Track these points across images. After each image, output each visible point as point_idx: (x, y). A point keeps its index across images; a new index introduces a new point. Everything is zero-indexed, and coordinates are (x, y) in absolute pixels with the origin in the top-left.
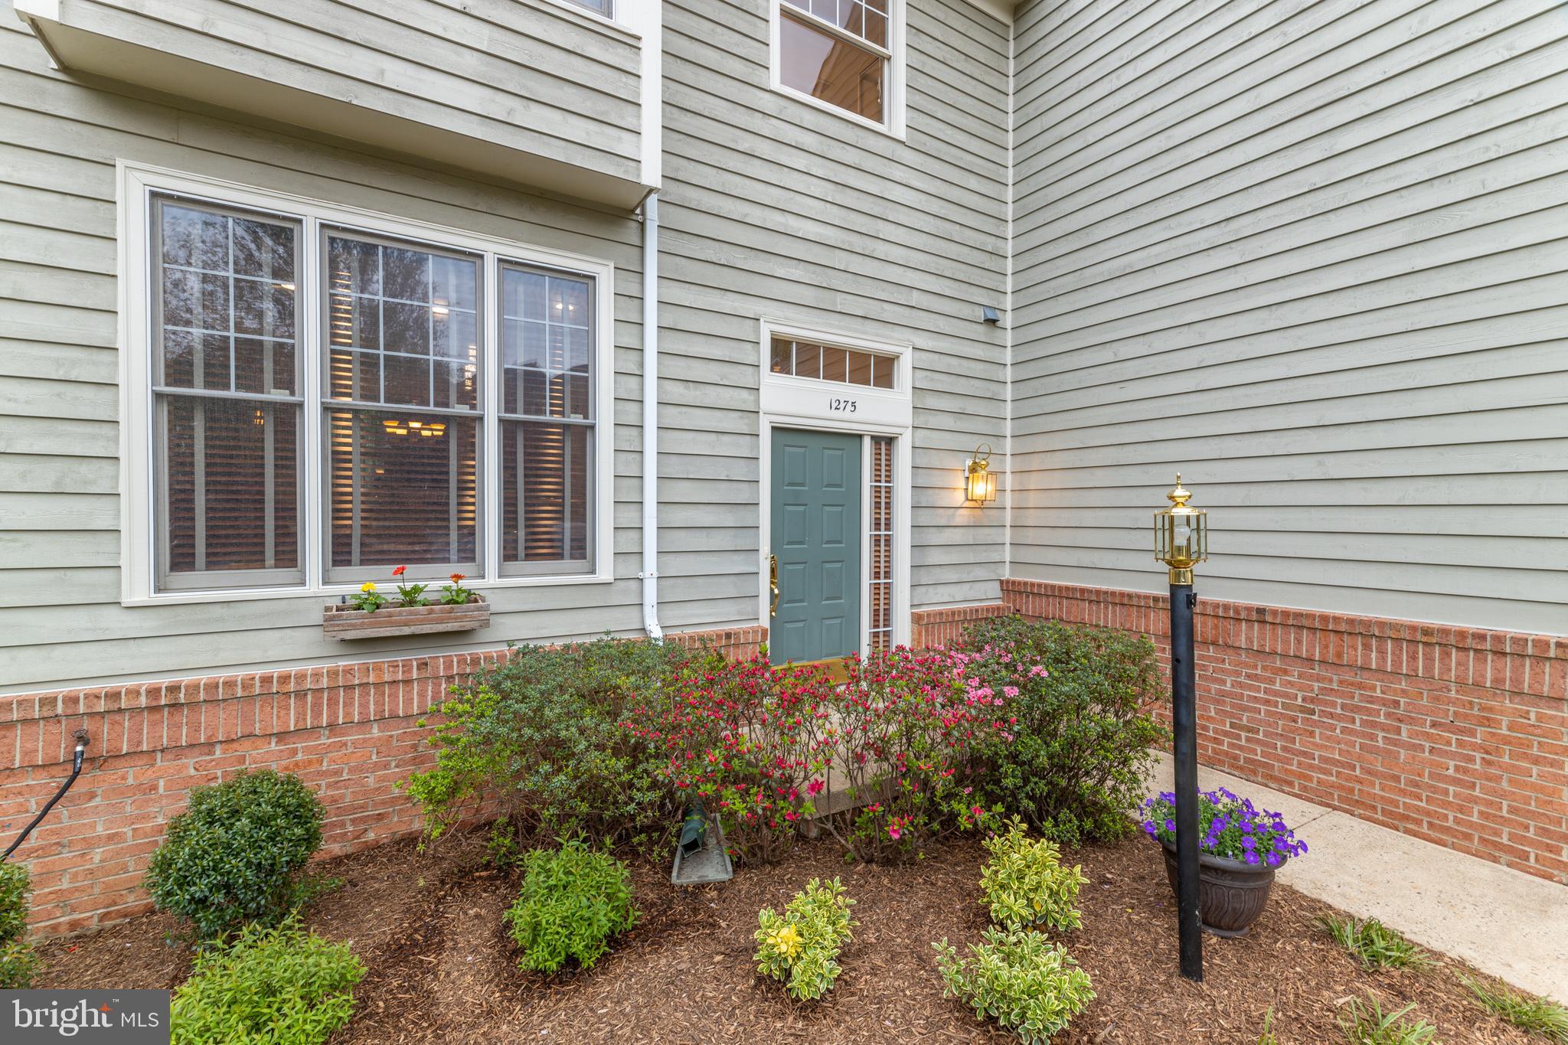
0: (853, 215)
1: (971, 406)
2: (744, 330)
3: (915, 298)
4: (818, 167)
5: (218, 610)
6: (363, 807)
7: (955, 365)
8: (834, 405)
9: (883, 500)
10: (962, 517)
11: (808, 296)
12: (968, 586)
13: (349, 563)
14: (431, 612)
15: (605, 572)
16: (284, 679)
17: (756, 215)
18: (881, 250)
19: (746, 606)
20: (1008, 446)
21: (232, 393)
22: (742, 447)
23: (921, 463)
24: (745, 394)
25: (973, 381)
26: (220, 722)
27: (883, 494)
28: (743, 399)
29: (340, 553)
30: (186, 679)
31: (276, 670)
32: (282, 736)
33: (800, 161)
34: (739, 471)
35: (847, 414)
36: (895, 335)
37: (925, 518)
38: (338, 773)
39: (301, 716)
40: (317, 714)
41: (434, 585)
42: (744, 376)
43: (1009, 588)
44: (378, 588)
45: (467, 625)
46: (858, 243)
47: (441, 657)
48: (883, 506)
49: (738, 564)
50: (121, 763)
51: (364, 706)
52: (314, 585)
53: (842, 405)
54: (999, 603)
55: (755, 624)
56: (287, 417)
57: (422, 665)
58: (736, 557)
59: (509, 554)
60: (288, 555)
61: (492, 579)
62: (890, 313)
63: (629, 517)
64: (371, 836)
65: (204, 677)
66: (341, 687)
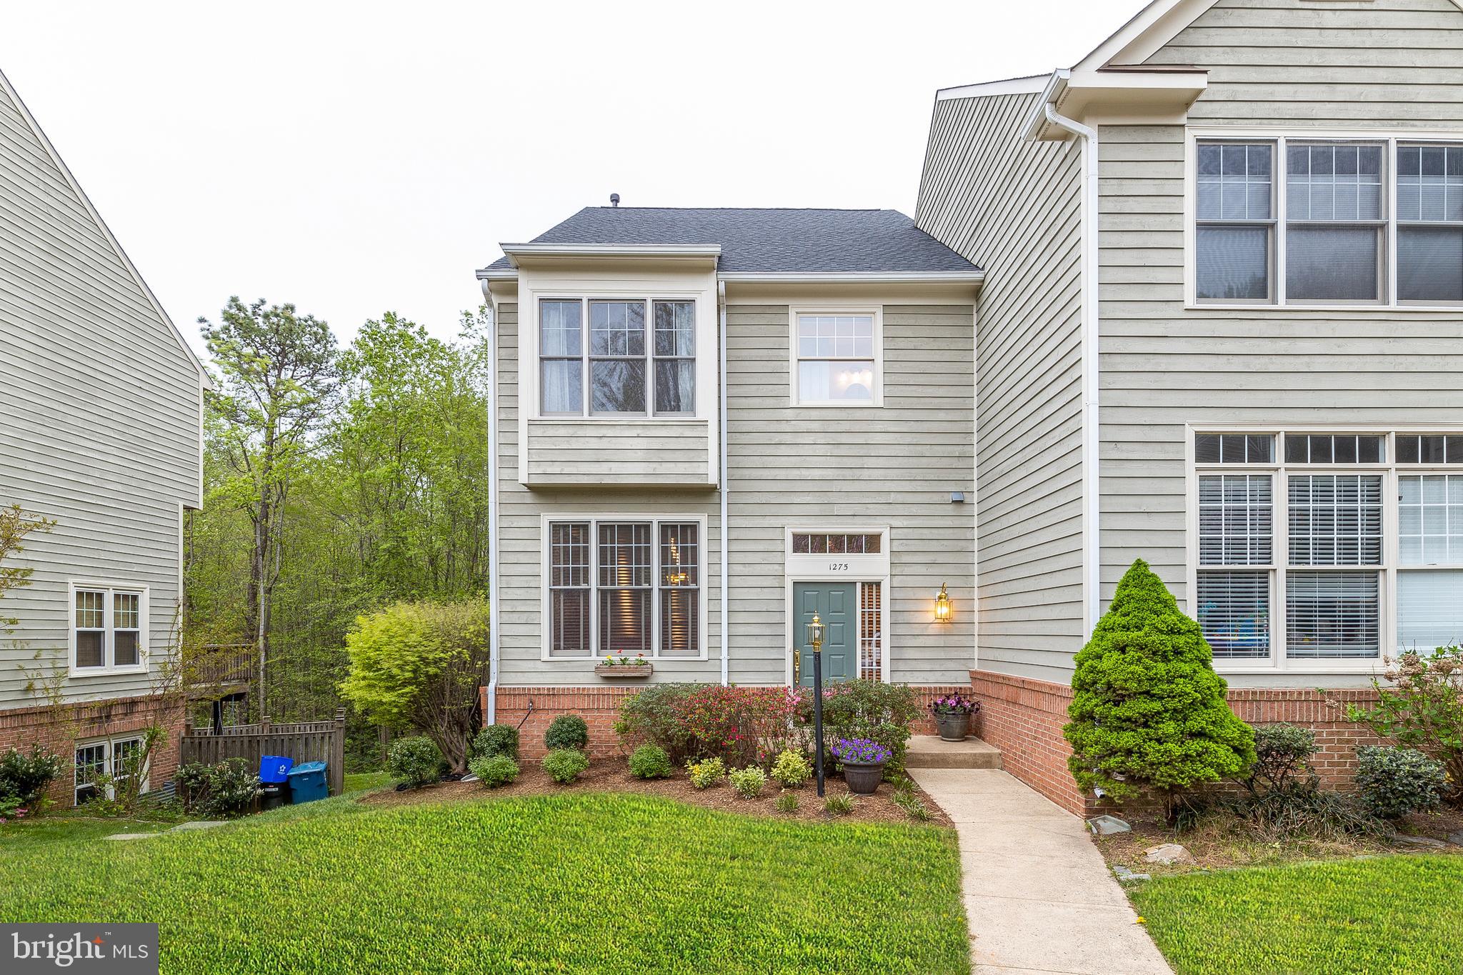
0: (845, 459)
1: (940, 559)
2: (776, 534)
3: (892, 498)
4: (821, 439)
5: (566, 664)
6: (609, 741)
7: (927, 534)
8: (832, 568)
9: (874, 620)
10: (934, 629)
11: (816, 510)
12: (940, 673)
13: (606, 649)
14: (630, 668)
15: (704, 655)
16: (584, 689)
17: (782, 474)
18: (865, 474)
19: (778, 676)
20: (976, 581)
21: (571, 587)
22: (776, 594)
23: (897, 596)
24: (776, 567)
25: (942, 542)
26: (565, 702)
27: (874, 616)
28: (776, 569)
29: (603, 646)
30: (556, 686)
31: (581, 686)
32: (583, 710)
33: (809, 439)
34: (774, 606)
35: (842, 571)
36: (876, 522)
37: (901, 630)
38: (600, 727)
39: (589, 704)
40: (594, 704)
41: (634, 658)
42: (777, 558)
43: (975, 676)
44: (612, 658)
45: (646, 675)
46: (848, 474)
47: (634, 687)
48: (875, 623)
49: (774, 654)
50: (541, 712)
51: (608, 702)
52: (594, 657)
53: (838, 567)
54: (970, 686)
55: (783, 686)
56: (587, 592)
57: (628, 689)
58: (772, 650)
59: (665, 646)
60: (587, 646)
61: (656, 657)
62: (873, 510)
63: (714, 630)
64: (611, 753)
65: (562, 686)
66: (601, 695)
